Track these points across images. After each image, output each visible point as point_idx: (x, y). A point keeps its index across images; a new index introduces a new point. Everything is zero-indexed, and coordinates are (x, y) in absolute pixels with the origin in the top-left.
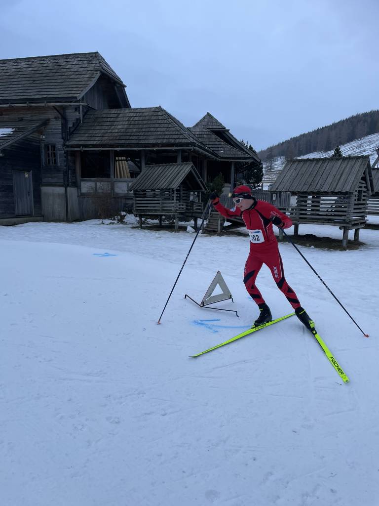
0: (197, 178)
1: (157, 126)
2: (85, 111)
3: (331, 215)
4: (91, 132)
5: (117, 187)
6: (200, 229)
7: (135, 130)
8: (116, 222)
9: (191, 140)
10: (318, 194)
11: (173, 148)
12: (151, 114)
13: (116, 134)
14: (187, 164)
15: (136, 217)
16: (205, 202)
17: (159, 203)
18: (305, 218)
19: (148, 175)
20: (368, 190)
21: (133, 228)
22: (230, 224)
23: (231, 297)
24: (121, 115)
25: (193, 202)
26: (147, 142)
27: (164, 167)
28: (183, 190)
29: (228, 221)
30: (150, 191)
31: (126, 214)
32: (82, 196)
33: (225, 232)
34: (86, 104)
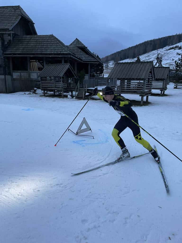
0: (72, 71)
1: (51, 44)
2: (14, 36)
3: (136, 90)
4: (17, 47)
5: (32, 75)
6: (74, 96)
7: (40, 46)
8: (32, 93)
9: (69, 52)
10: (129, 80)
11: (60, 56)
12: (48, 38)
13: (30, 48)
14: (67, 64)
15: (42, 90)
16: (77, 83)
17: (53, 84)
18: (124, 91)
19: (47, 69)
20: (153, 78)
21: (41, 96)
22: (89, 94)
23: (90, 130)
24: (32, 38)
25: (70, 83)
26: (46, 52)
27: (55, 66)
28: (66, 77)
29: (88, 92)
30: (49, 77)
31: (37, 89)
32: (13, 80)
33: (87, 98)
34: (14, 33)
